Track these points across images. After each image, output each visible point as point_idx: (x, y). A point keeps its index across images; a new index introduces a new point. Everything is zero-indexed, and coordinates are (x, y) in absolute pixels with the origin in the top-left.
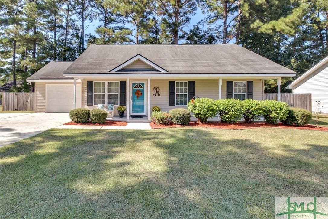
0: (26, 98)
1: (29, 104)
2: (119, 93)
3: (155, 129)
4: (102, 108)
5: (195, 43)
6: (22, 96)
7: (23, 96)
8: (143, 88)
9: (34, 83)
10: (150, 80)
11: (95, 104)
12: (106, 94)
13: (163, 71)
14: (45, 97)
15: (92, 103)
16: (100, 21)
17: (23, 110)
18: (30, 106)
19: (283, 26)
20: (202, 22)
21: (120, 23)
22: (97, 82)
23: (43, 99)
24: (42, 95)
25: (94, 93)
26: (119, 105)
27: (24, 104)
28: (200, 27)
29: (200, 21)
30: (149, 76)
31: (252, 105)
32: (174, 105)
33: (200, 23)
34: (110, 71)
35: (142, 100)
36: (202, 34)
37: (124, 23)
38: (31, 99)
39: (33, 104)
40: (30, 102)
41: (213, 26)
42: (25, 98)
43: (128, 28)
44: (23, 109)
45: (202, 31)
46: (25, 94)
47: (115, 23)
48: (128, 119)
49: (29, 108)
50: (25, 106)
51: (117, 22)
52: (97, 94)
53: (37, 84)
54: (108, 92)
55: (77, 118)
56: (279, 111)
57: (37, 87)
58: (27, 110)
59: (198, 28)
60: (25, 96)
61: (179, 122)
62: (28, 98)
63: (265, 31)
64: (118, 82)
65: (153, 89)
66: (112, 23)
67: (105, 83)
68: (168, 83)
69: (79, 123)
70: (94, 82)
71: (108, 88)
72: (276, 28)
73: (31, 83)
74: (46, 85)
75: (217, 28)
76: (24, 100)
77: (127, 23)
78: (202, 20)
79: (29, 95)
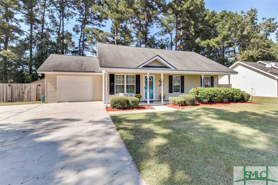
0: (22, 89)
1: (27, 95)
2: (135, 84)
3: (182, 109)
4: (124, 96)
5: (151, 47)
6: (17, 87)
7: (19, 87)
8: (152, 80)
9: (44, 74)
10: (163, 75)
11: (116, 93)
12: (125, 84)
13: (173, 69)
14: (56, 87)
15: (114, 92)
16: (77, 21)
17: (18, 102)
18: (28, 97)
19: (213, 43)
20: (158, 34)
21: (96, 26)
22: (118, 75)
23: (55, 90)
24: (53, 86)
25: (115, 84)
26: (135, 93)
27: (19, 95)
28: (156, 37)
29: (156, 33)
30: (162, 72)
31: (226, 91)
32: (172, 93)
33: (156, 35)
34: (137, 67)
35: (152, 89)
36: (156, 42)
37: (99, 26)
38: (29, 91)
39: (31, 95)
40: (27, 93)
41: (163, 38)
42: (20, 89)
43: (102, 31)
44: (18, 100)
45: (156, 40)
46: (21, 86)
47: (92, 25)
48: (149, 104)
49: (27, 99)
50: (21, 98)
51: (94, 25)
52: (118, 85)
53: (47, 75)
54: (126, 83)
55: (120, 105)
56: (238, 94)
57: (47, 78)
58: (23, 101)
59: (154, 38)
60: (21, 87)
61: (191, 104)
62: (25, 89)
63: (203, 45)
64: (134, 76)
65: (159, 81)
66: (89, 24)
67: (124, 76)
68: (168, 77)
69: (121, 109)
70: (115, 75)
71: (126, 80)
72: (210, 44)
73: (41, 74)
74: (57, 76)
75: (166, 39)
76: (20, 91)
77: (102, 27)
78: (157, 33)
79: (26, 86)
